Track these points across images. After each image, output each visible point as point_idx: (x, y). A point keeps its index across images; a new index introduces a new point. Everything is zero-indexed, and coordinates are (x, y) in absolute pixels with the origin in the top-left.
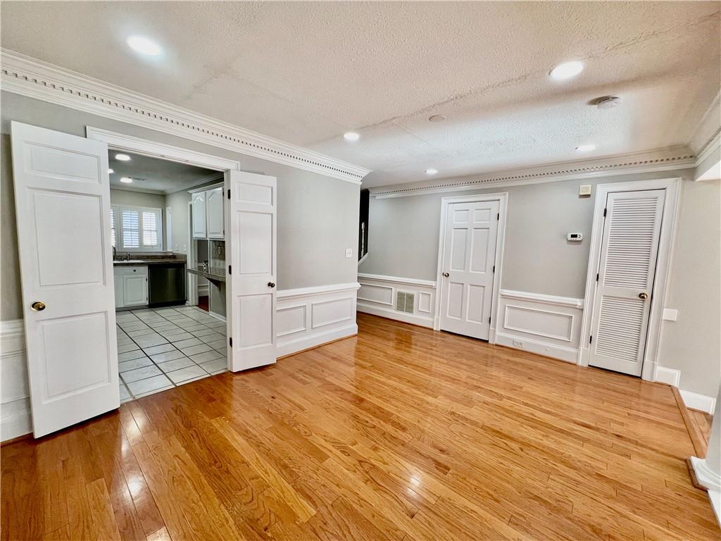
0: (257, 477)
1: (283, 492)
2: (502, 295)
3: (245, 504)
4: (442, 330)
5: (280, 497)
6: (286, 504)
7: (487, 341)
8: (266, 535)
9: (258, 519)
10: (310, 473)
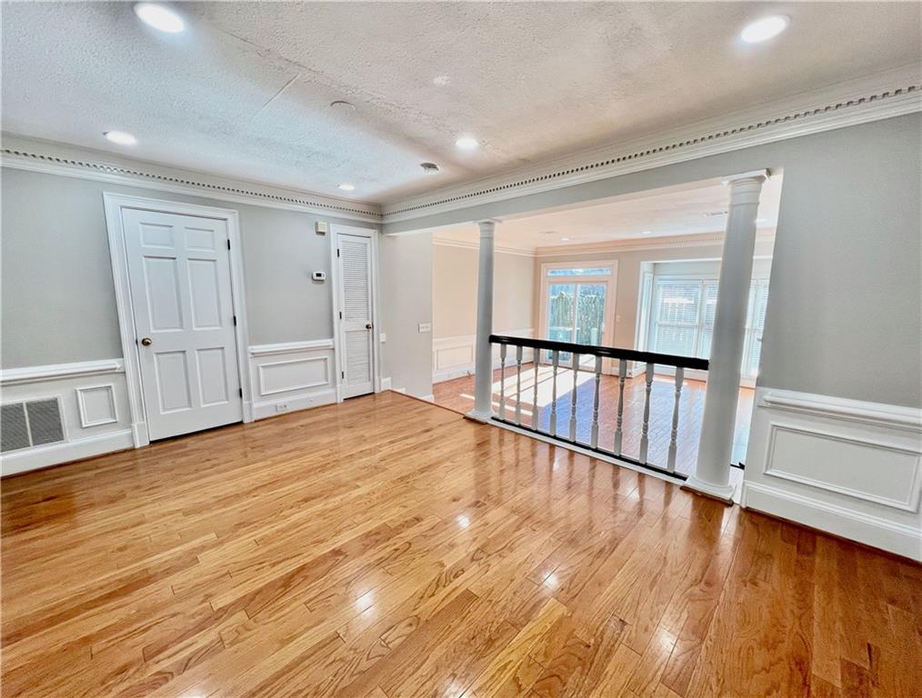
0: (516, 679)
1: (534, 636)
2: (253, 354)
3: (565, 684)
4: (151, 442)
5: (541, 641)
6: (551, 629)
7: (241, 423)
8: (594, 645)
9: (580, 659)
10: (498, 609)
